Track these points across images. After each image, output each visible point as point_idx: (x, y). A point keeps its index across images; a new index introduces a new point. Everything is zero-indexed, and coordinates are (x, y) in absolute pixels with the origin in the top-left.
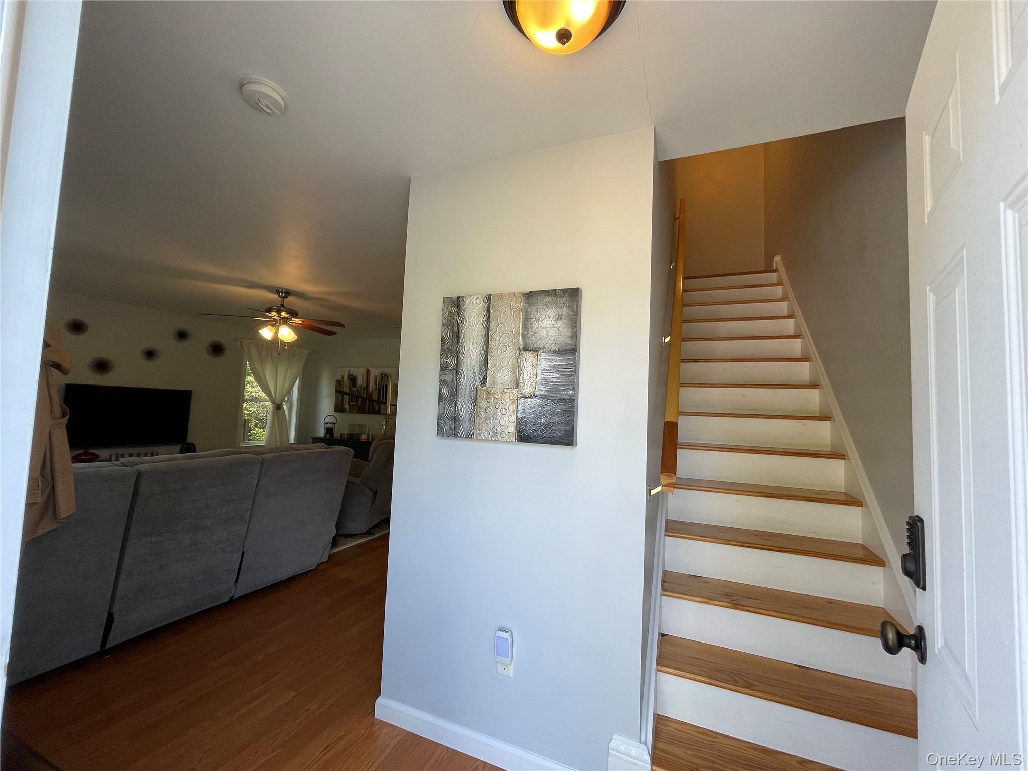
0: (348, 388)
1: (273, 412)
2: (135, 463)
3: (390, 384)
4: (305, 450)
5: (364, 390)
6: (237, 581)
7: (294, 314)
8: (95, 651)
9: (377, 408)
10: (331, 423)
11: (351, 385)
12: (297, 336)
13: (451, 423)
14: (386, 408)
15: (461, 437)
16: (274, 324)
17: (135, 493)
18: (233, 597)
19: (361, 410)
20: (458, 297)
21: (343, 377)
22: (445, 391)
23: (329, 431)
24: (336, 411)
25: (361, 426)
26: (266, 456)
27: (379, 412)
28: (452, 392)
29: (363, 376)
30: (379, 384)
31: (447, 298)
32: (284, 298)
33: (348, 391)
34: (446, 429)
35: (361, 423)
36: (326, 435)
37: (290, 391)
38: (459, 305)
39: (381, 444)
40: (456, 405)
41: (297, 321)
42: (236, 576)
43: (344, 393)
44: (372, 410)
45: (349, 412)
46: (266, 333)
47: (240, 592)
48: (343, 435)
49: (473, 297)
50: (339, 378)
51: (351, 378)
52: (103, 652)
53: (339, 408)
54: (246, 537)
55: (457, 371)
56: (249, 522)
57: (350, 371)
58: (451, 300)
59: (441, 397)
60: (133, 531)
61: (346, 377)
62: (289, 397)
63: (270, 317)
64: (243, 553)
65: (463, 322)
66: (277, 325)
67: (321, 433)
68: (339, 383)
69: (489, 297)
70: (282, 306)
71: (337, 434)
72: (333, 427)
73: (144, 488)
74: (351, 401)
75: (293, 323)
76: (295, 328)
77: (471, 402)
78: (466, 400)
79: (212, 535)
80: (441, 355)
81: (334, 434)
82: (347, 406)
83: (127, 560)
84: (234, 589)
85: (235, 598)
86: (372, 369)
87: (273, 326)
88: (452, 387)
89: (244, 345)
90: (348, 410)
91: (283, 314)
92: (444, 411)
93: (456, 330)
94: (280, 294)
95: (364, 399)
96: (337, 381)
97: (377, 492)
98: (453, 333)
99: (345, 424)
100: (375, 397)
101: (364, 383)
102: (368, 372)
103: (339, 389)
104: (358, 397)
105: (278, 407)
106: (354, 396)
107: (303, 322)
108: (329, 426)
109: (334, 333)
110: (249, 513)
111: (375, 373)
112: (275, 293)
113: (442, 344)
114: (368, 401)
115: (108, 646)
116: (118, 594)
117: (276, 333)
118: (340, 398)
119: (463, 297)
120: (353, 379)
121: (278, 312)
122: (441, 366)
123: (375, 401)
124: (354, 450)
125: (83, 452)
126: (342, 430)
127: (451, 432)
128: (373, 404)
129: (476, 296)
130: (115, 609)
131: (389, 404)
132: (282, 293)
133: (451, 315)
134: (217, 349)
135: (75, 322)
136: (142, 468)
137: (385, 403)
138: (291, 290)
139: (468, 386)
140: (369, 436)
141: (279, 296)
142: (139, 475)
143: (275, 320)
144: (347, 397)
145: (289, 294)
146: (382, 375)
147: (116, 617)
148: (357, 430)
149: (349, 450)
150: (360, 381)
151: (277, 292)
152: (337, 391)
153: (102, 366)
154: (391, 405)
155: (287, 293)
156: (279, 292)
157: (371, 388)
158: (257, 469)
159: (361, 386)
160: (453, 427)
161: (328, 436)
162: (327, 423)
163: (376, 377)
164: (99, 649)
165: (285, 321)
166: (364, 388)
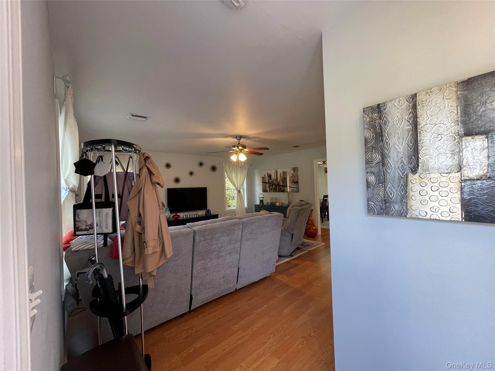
0: (268, 180)
1: (237, 195)
2: (192, 226)
3: (288, 177)
4: (260, 215)
5: (275, 181)
6: (237, 281)
7: (244, 147)
8: (187, 311)
9: (282, 189)
10: (262, 198)
11: (269, 179)
12: (247, 157)
13: (381, 204)
14: (287, 188)
15: (392, 215)
16: (237, 153)
17: (194, 241)
18: (236, 289)
19: (275, 190)
20: (379, 105)
21: (265, 175)
22: (372, 179)
23: (262, 201)
24: (263, 192)
25: (276, 198)
26: (244, 220)
27: (284, 191)
28: (379, 180)
29: (274, 174)
30: (282, 177)
31: (367, 108)
32: (239, 140)
33: (268, 182)
34: (376, 209)
35: (276, 197)
36: (260, 203)
37: (243, 184)
38: (380, 110)
39: (293, 209)
40: (385, 190)
41: (246, 150)
42: (236, 279)
43: (266, 183)
44: (280, 190)
45: (269, 192)
46: (234, 158)
47: (239, 287)
48: (268, 203)
49: (393, 101)
50: (263, 176)
51: (268, 176)
52: (190, 311)
53: (265, 191)
54: (239, 261)
55: (383, 162)
56: (240, 253)
57: (268, 172)
58: (372, 108)
59: (368, 185)
60: (195, 259)
61: (266, 175)
62: (243, 187)
63: (235, 150)
64: (239, 268)
65: (385, 123)
66: (238, 153)
67: (258, 203)
68: (263, 178)
69: (414, 96)
70: (239, 144)
71: (265, 203)
72: (263, 199)
73: (197, 238)
74: (270, 186)
75: (244, 151)
76: (247, 154)
77: (401, 187)
78: (396, 185)
79: (225, 260)
80: (366, 153)
81: (264, 203)
82: (268, 189)
83: (195, 272)
84: (236, 285)
85: (237, 289)
86: (278, 170)
87: (236, 154)
88: (379, 176)
89: (224, 165)
90: (269, 191)
91: (240, 148)
92: (373, 195)
93: (378, 131)
94: (238, 138)
95: (276, 185)
96: (262, 177)
97: (293, 235)
98: (376, 133)
99: (269, 198)
100: (281, 184)
101: (275, 178)
102: (276, 172)
103: (263, 181)
104: (273, 185)
105: (239, 192)
106: (271, 184)
107: (249, 150)
108: (261, 199)
109: (262, 154)
110: (239, 249)
111: (280, 172)
112: (235, 139)
113: (365, 144)
114: (278, 186)
115: (192, 309)
116: (193, 287)
117: (238, 158)
118: (265, 185)
119: (384, 103)
120: (270, 176)
121: (238, 147)
122: (366, 161)
123: (281, 186)
124: (284, 215)
125: (175, 214)
126: (267, 201)
127: (382, 211)
128: (280, 187)
129: (398, 100)
130: (193, 293)
131: (288, 187)
132: (238, 137)
133: (372, 120)
134: (214, 169)
135: (167, 164)
136: (195, 228)
137: (286, 186)
138: (242, 135)
139: (397, 174)
140: (280, 203)
141: (237, 139)
142: (194, 232)
143: (237, 151)
144: (267, 185)
145: (242, 137)
146: (284, 172)
147: (193, 297)
148: (274, 201)
149: (281, 214)
150: (273, 177)
151: (236, 137)
152: (263, 182)
153: (177, 180)
154: (289, 187)
155: (241, 137)
156: (237, 137)
157: (278, 180)
158: (241, 227)
159: (274, 179)
160: (384, 207)
161: (261, 204)
162: (260, 198)
163: (281, 174)
164: (189, 310)
165: (241, 151)
166: (275, 179)
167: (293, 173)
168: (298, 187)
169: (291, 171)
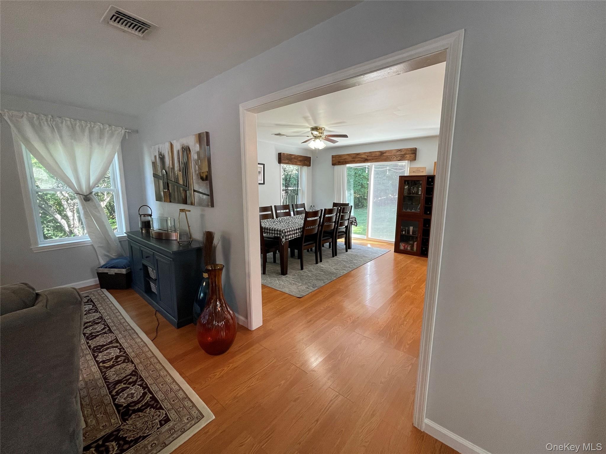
3: (191, 160)
5: (171, 172)
9: (184, 197)
10: (147, 215)
11: (162, 166)
14: (191, 195)
19: (172, 198)
21: (155, 157)
23: (146, 225)
24: (157, 200)
29: (168, 152)
30: (181, 161)
33: (161, 175)
44: (180, 199)
50: (152, 158)
51: (161, 157)
57: (159, 148)
68: (154, 165)
72: (150, 220)
74: (164, 187)
82: (163, 193)
86: (174, 141)
90: (163, 198)
95: (173, 184)
96: (153, 162)
100: (181, 181)
101: (170, 164)
102: (172, 145)
103: (155, 172)
104: (168, 182)
105: (87, 198)
106: (165, 181)
108: (145, 218)
111: (177, 147)
118: (158, 184)
120: (163, 159)
123: (181, 186)
128: (179, 188)
131: (192, 189)
137: (189, 189)
146: (183, 148)
150: (168, 160)
152: (155, 176)
154: (194, 191)
157: (176, 169)
162: (144, 215)
163: (178, 153)
166: (171, 168)
167: (198, 150)
168: (209, 193)
169: (195, 144)
